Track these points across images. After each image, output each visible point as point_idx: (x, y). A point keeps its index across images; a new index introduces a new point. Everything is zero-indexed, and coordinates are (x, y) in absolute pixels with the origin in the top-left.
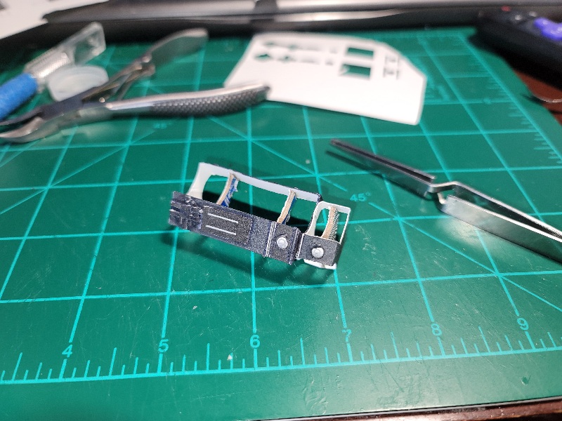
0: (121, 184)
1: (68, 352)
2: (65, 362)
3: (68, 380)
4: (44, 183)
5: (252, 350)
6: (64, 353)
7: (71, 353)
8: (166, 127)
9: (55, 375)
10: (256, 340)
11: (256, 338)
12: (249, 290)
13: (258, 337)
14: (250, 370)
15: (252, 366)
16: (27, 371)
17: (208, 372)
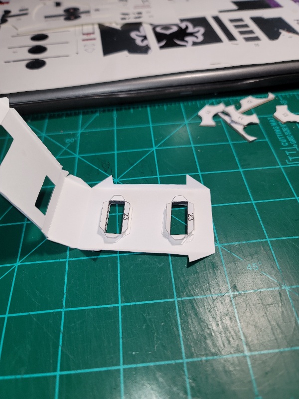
12: (181, 361)
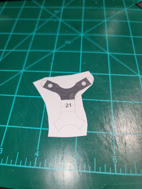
0: (53, 72)
1: (37, 154)
2: (36, 158)
3: (37, 167)
4: (21, 69)
5: (113, 164)
6: (35, 154)
7: (38, 155)
8: (70, 43)
9: (33, 165)
10: (115, 159)
11: (115, 158)
13: (116, 157)
14: (113, 174)
15: (114, 172)
16: (21, 161)
17: (95, 172)
